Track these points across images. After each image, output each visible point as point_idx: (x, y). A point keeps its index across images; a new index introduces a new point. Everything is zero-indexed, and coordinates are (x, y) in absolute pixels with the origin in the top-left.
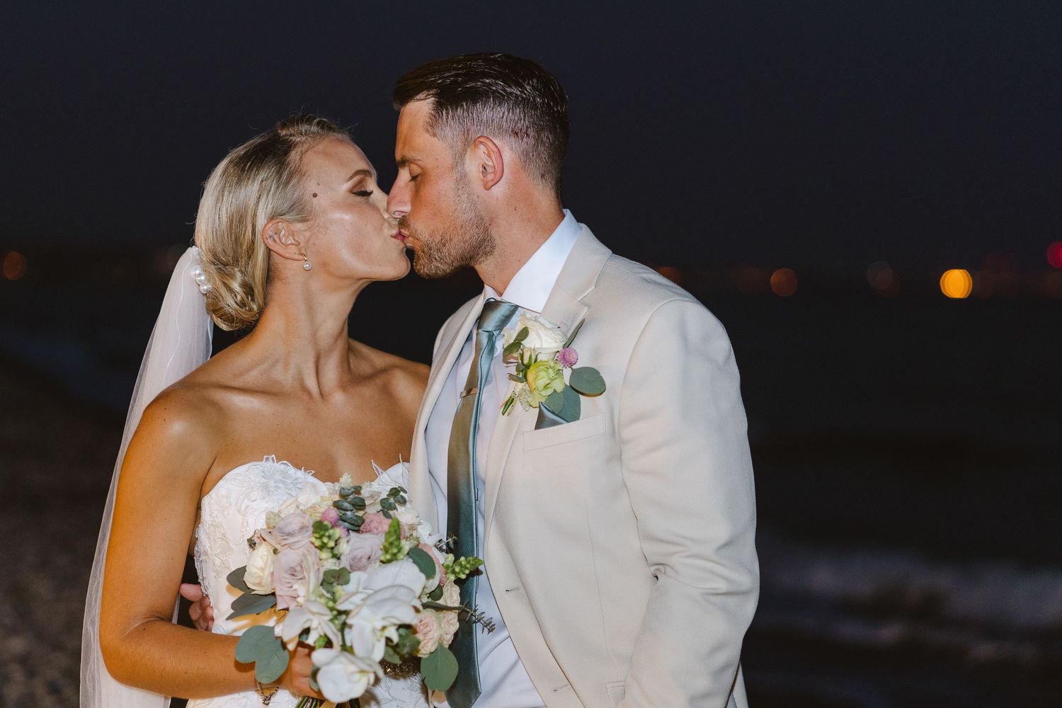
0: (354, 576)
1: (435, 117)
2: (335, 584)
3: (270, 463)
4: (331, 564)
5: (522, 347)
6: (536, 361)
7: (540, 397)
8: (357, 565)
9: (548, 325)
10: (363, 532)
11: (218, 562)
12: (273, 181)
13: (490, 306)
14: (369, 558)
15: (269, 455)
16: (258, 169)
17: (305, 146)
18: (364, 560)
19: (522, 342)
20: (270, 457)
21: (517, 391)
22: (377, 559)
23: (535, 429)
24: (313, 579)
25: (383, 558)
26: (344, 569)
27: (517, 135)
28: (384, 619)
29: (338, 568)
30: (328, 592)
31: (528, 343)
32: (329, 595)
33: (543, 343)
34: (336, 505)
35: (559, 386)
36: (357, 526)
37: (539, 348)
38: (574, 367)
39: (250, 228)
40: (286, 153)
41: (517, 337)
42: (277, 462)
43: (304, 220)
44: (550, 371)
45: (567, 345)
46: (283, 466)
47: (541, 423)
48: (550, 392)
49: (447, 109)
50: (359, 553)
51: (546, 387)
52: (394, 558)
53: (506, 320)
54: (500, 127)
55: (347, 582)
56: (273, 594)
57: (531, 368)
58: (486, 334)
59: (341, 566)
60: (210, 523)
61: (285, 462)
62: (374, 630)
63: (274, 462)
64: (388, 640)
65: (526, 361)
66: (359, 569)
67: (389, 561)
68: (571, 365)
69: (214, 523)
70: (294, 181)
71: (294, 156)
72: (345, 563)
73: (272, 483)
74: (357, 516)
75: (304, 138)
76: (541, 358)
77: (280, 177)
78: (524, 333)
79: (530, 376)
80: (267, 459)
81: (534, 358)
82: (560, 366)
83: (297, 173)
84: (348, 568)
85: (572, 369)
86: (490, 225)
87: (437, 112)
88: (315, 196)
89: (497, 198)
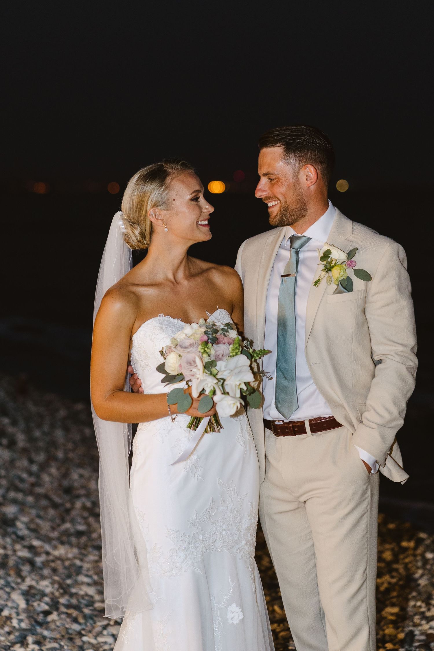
0: (219, 363)
1: (285, 155)
2: (210, 368)
3: (161, 318)
4: (206, 359)
5: (330, 257)
8: (218, 358)
10: (217, 344)
11: (142, 363)
12: (157, 191)
14: (223, 355)
15: (161, 314)
16: (151, 184)
17: (174, 176)
18: (221, 356)
20: (161, 315)
22: (227, 355)
23: (333, 294)
24: (200, 365)
25: (231, 354)
26: (213, 361)
28: (239, 380)
29: (211, 361)
30: (208, 371)
32: (209, 373)
34: (206, 333)
36: (215, 341)
38: (355, 268)
39: (144, 210)
40: (165, 178)
42: (165, 317)
43: (168, 210)
46: (167, 318)
48: (342, 278)
50: (218, 353)
51: (341, 276)
52: (236, 354)
55: (216, 366)
56: (181, 374)
59: (212, 359)
60: (137, 346)
61: (168, 316)
62: (236, 385)
63: (163, 317)
64: (241, 390)
66: (221, 359)
67: (233, 356)
69: (140, 347)
70: (166, 192)
71: (168, 180)
72: (213, 358)
73: (164, 326)
74: (214, 337)
75: (174, 171)
77: (161, 189)
80: (160, 316)
83: (168, 188)
84: (215, 359)
86: (307, 203)
87: (286, 153)
88: (174, 200)
89: (311, 191)
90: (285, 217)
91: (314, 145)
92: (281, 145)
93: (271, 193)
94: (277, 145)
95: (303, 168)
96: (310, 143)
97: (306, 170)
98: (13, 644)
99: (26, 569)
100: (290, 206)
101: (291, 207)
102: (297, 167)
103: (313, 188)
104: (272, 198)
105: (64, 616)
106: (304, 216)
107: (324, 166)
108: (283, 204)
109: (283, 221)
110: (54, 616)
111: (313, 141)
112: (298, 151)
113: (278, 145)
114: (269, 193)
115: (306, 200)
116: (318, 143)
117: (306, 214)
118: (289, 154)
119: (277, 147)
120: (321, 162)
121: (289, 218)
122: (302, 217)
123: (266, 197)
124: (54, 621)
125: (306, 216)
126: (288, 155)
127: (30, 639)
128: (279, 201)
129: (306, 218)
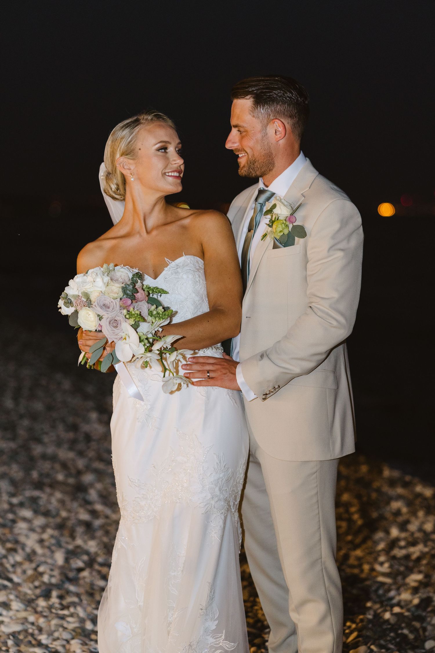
1: (254, 108)
5: (272, 213)
6: (278, 219)
7: (278, 236)
9: (286, 203)
12: (125, 140)
13: (261, 192)
19: (273, 210)
21: (269, 231)
23: (273, 249)
27: (291, 117)
31: (275, 211)
33: (282, 211)
35: (286, 232)
37: (280, 214)
38: (294, 224)
41: (271, 207)
43: (134, 159)
44: (283, 225)
45: (292, 214)
47: (275, 247)
48: (282, 234)
49: (260, 106)
51: (281, 232)
53: (268, 199)
54: (284, 114)
57: (275, 222)
58: (260, 205)
65: (273, 219)
68: (292, 223)
70: (133, 141)
76: (280, 218)
77: (128, 138)
78: (274, 206)
79: (274, 226)
81: (277, 218)
82: (288, 223)
83: (135, 138)
85: (293, 224)
86: (275, 157)
87: (256, 106)
88: (140, 149)
89: (280, 145)
90: (253, 170)
91: (284, 99)
92: (251, 97)
93: (240, 146)
94: (246, 97)
95: (271, 122)
96: (280, 97)
97: (275, 125)
98: (38, 597)
99: (80, 530)
100: (257, 159)
101: (258, 161)
102: (265, 121)
103: (282, 142)
104: (241, 151)
105: (94, 573)
106: (272, 169)
107: (294, 119)
108: (250, 157)
109: (250, 173)
110: (85, 574)
111: (284, 94)
112: (267, 104)
113: (248, 97)
114: (238, 146)
115: (274, 154)
116: (289, 97)
117: (273, 167)
118: (258, 107)
119: (247, 99)
120: (291, 116)
121: (257, 171)
122: (270, 170)
123: (236, 149)
124: (84, 578)
125: (274, 170)
126: (256, 108)
127: (54, 593)
128: (246, 154)
129: (273, 172)
